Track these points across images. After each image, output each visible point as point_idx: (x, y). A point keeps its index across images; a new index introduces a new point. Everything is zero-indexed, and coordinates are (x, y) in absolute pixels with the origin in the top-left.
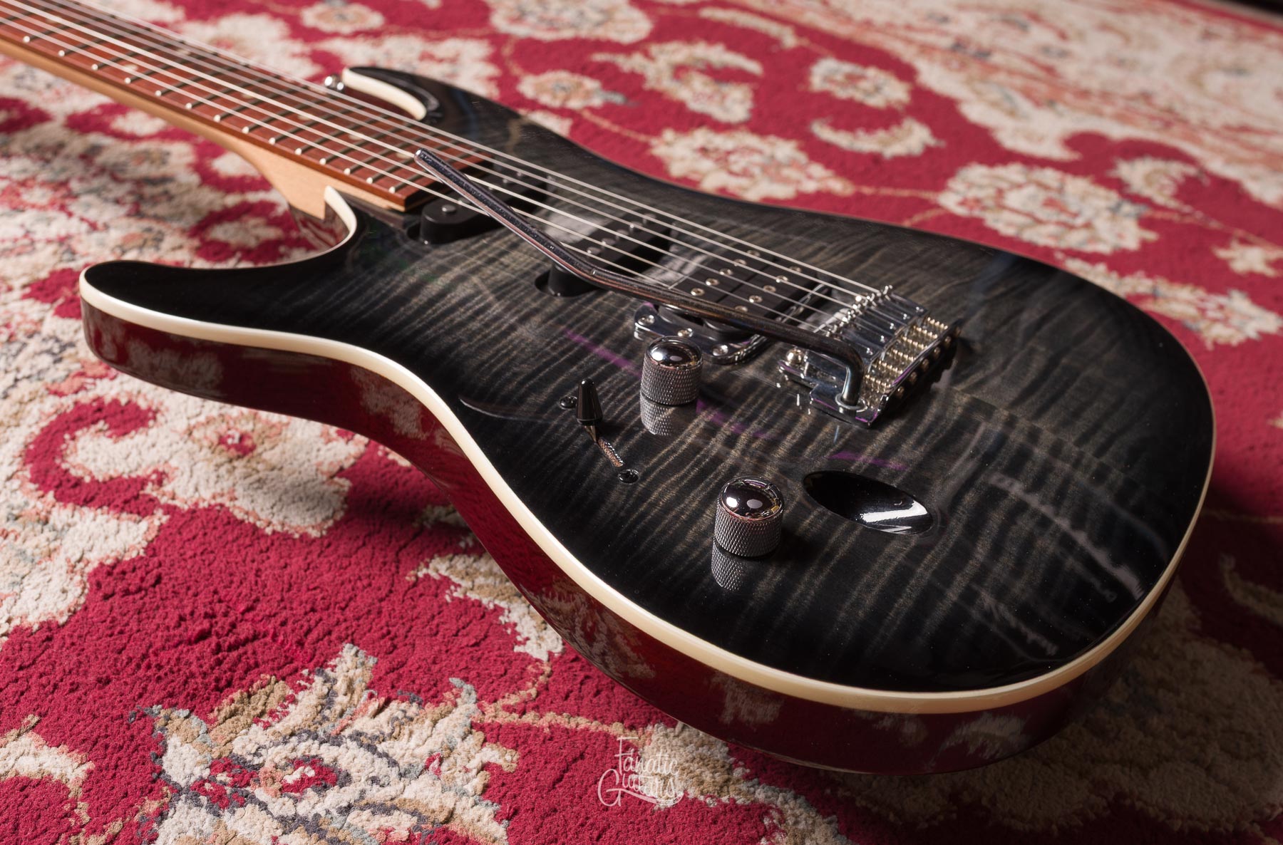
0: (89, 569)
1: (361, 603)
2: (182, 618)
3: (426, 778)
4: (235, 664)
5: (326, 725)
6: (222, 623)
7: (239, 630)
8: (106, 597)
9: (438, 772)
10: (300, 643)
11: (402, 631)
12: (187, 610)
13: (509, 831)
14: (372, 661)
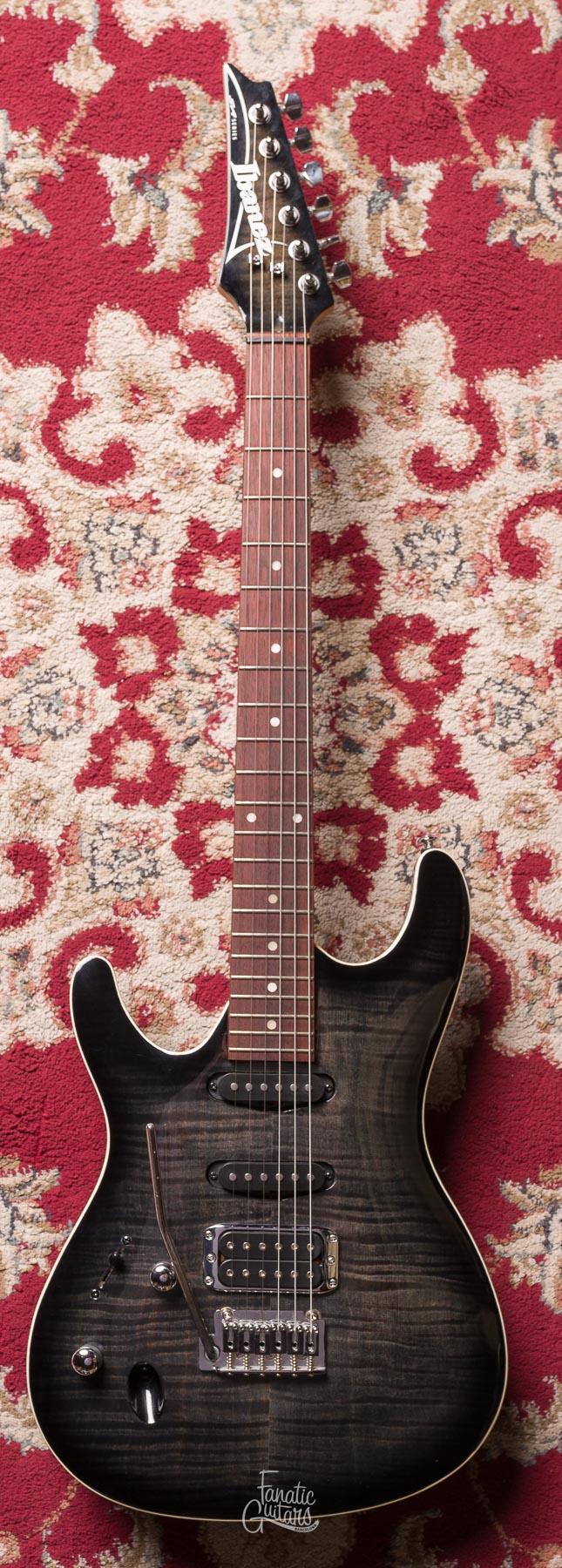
0: (21, 1039)
1: (82, 1156)
2: (21, 1099)
3: (14, 1248)
4: (14, 1139)
5: (12, 1194)
6: (30, 1116)
7: (31, 1124)
8: (10, 1061)
9: (20, 1251)
10: (42, 1153)
11: (80, 1183)
12: (26, 1098)
13: (12, 1295)
14: (57, 1184)
